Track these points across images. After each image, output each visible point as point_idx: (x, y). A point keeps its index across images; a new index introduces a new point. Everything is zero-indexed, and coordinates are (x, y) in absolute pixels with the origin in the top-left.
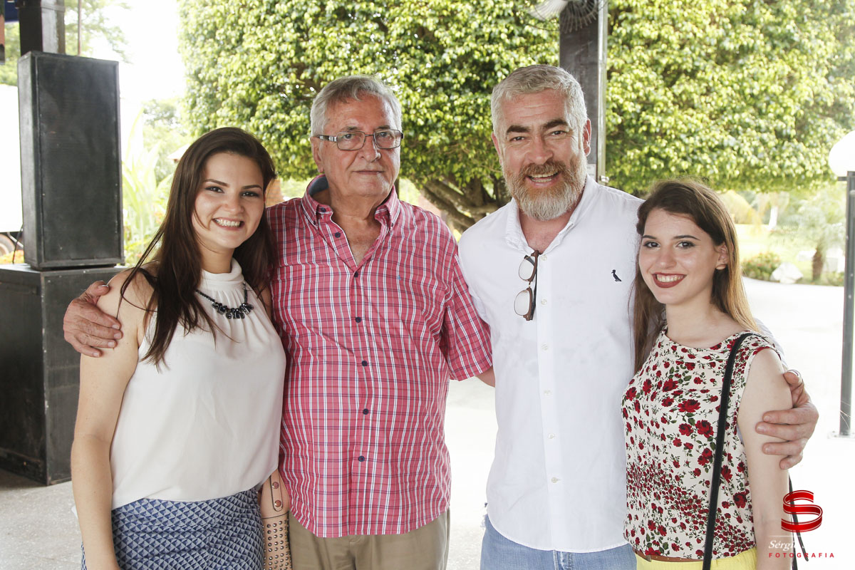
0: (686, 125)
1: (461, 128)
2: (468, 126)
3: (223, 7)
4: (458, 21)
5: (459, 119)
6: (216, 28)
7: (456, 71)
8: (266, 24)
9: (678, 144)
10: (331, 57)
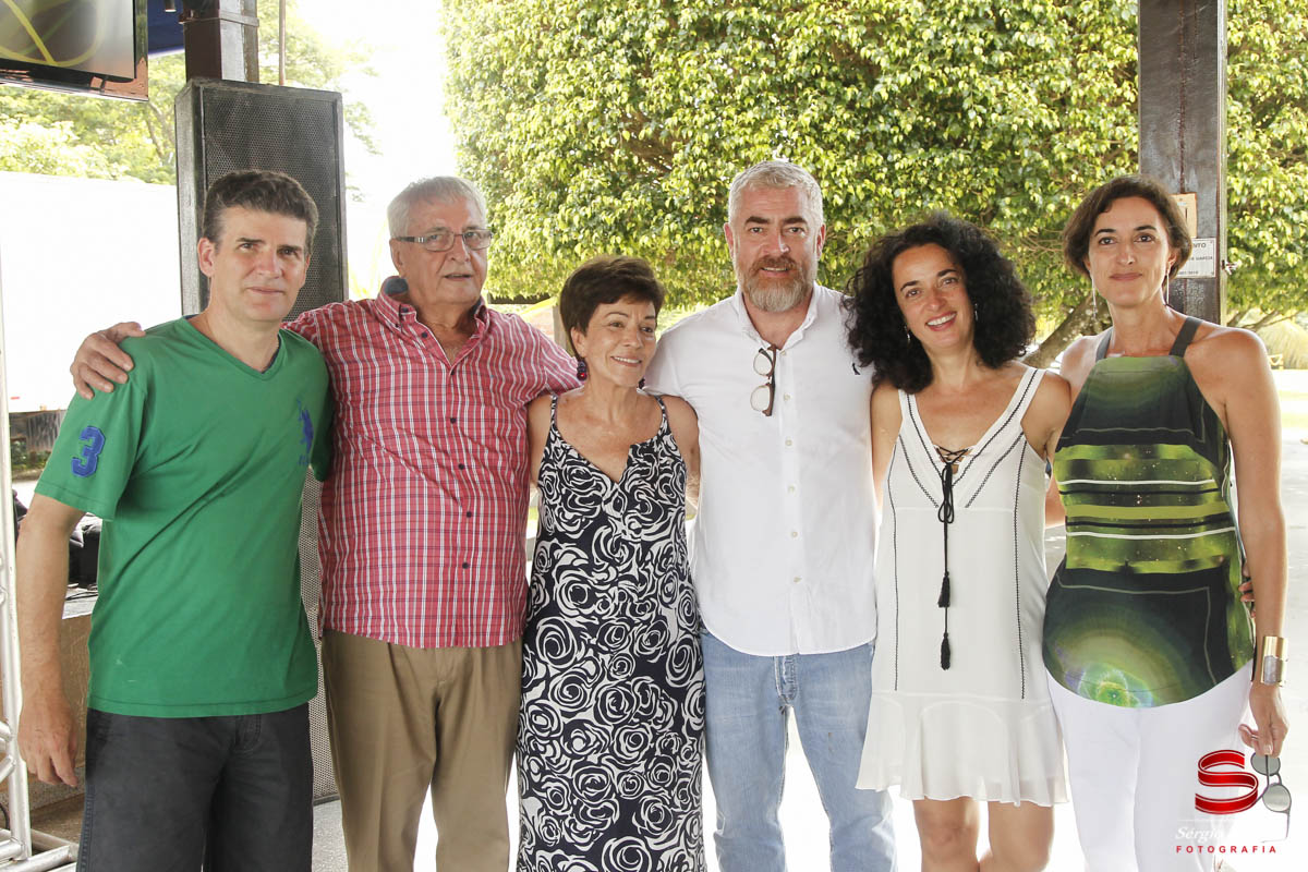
0: (1292, 190)
1: (906, 208)
2: (919, 203)
3: (513, 32)
4: (900, 29)
5: (902, 192)
6: (503, 67)
7: (897, 113)
8: (582, 53)
9: (1279, 222)
10: (688, 99)
